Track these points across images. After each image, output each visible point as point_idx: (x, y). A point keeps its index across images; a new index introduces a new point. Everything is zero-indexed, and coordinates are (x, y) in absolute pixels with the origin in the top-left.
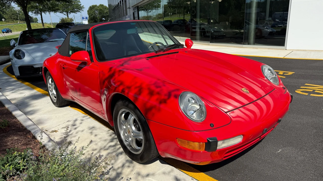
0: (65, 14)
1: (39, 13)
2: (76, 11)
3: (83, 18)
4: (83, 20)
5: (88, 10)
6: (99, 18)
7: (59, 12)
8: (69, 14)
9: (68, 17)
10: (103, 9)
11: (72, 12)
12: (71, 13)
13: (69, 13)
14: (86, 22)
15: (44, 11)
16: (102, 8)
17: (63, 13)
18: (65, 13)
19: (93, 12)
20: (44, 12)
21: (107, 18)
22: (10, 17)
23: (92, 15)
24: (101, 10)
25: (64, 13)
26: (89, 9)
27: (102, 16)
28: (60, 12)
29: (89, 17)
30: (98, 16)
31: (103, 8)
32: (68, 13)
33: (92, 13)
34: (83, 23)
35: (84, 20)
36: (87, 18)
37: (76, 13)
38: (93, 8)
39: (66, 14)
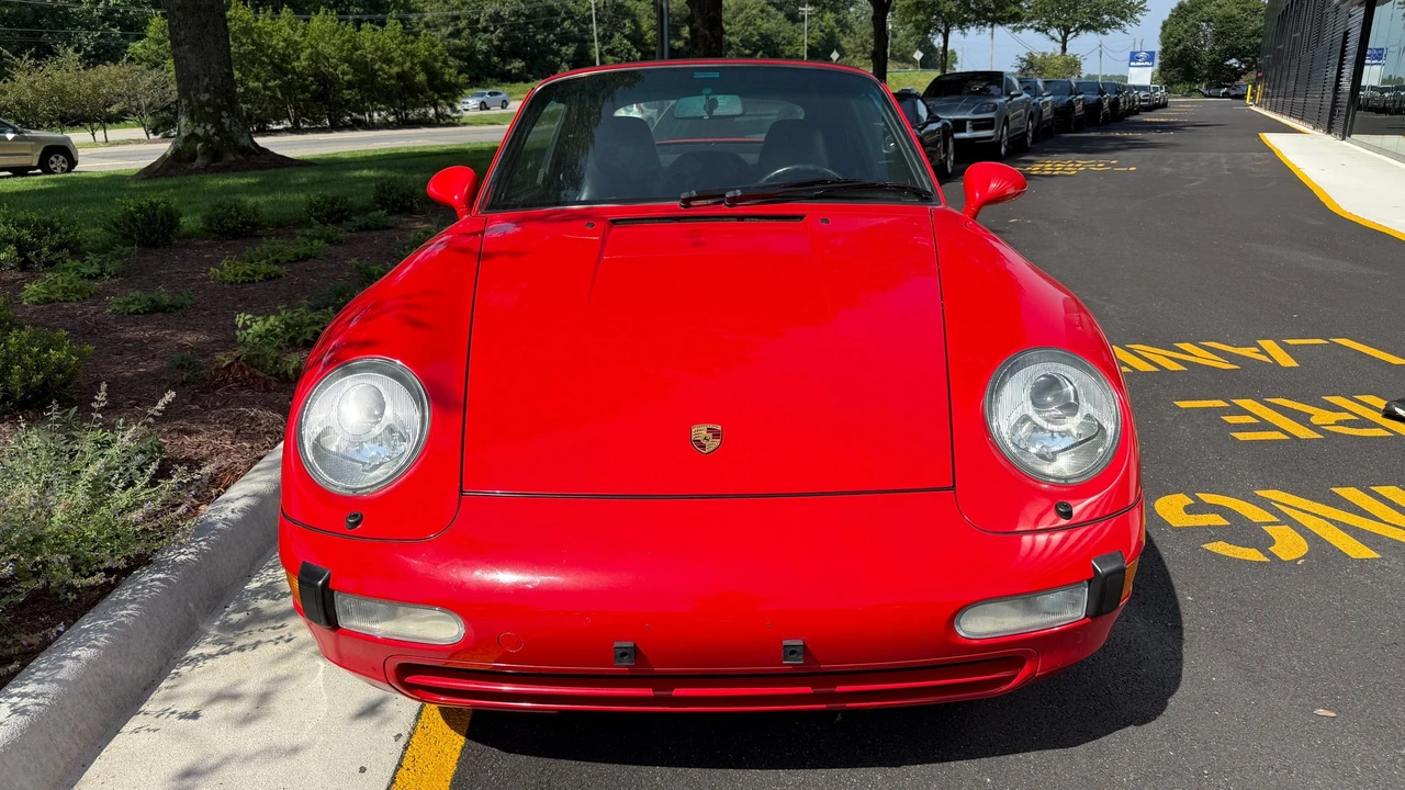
0: (1053, 38)
1: (940, 31)
2: (1108, 25)
3: (1134, 57)
4: (1132, 64)
5: (1166, 17)
6: (1207, 59)
7: (1031, 27)
8: (1070, 36)
9: (1064, 49)
10: (1238, 17)
11: (1087, 27)
12: (1082, 32)
13: (1076, 30)
14: (1141, 76)
15: (962, 24)
16: (1235, 12)
17: (1047, 33)
18: (1054, 32)
19: (1186, 31)
20: (961, 28)
21: (1253, 58)
22: (863, 46)
23: (1177, 45)
24: (1229, 18)
25: (1051, 33)
26: (1171, 16)
27: (1228, 49)
28: (1038, 30)
29: (1164, 51)
30: (1207, 48)
31: (1244, 10)
32: (1068, 32)
33: (1181, 33)
34: (1125, 78)
35: (1139, 64)
36: (1151, 55)
37: (1104, 33)
38: (1191, 12)
39: (1060, 38)
